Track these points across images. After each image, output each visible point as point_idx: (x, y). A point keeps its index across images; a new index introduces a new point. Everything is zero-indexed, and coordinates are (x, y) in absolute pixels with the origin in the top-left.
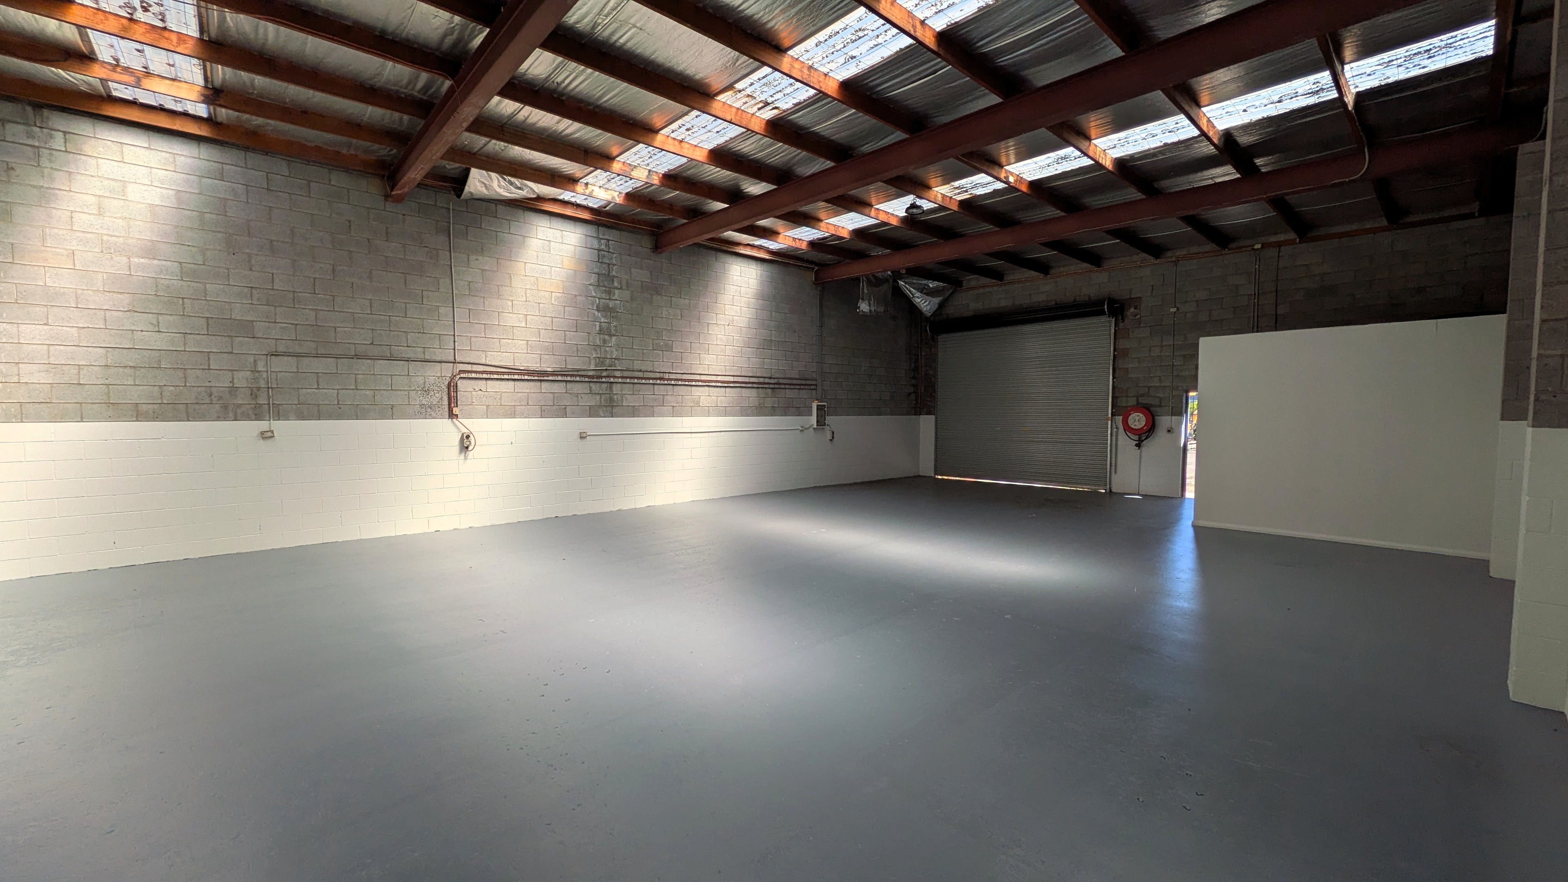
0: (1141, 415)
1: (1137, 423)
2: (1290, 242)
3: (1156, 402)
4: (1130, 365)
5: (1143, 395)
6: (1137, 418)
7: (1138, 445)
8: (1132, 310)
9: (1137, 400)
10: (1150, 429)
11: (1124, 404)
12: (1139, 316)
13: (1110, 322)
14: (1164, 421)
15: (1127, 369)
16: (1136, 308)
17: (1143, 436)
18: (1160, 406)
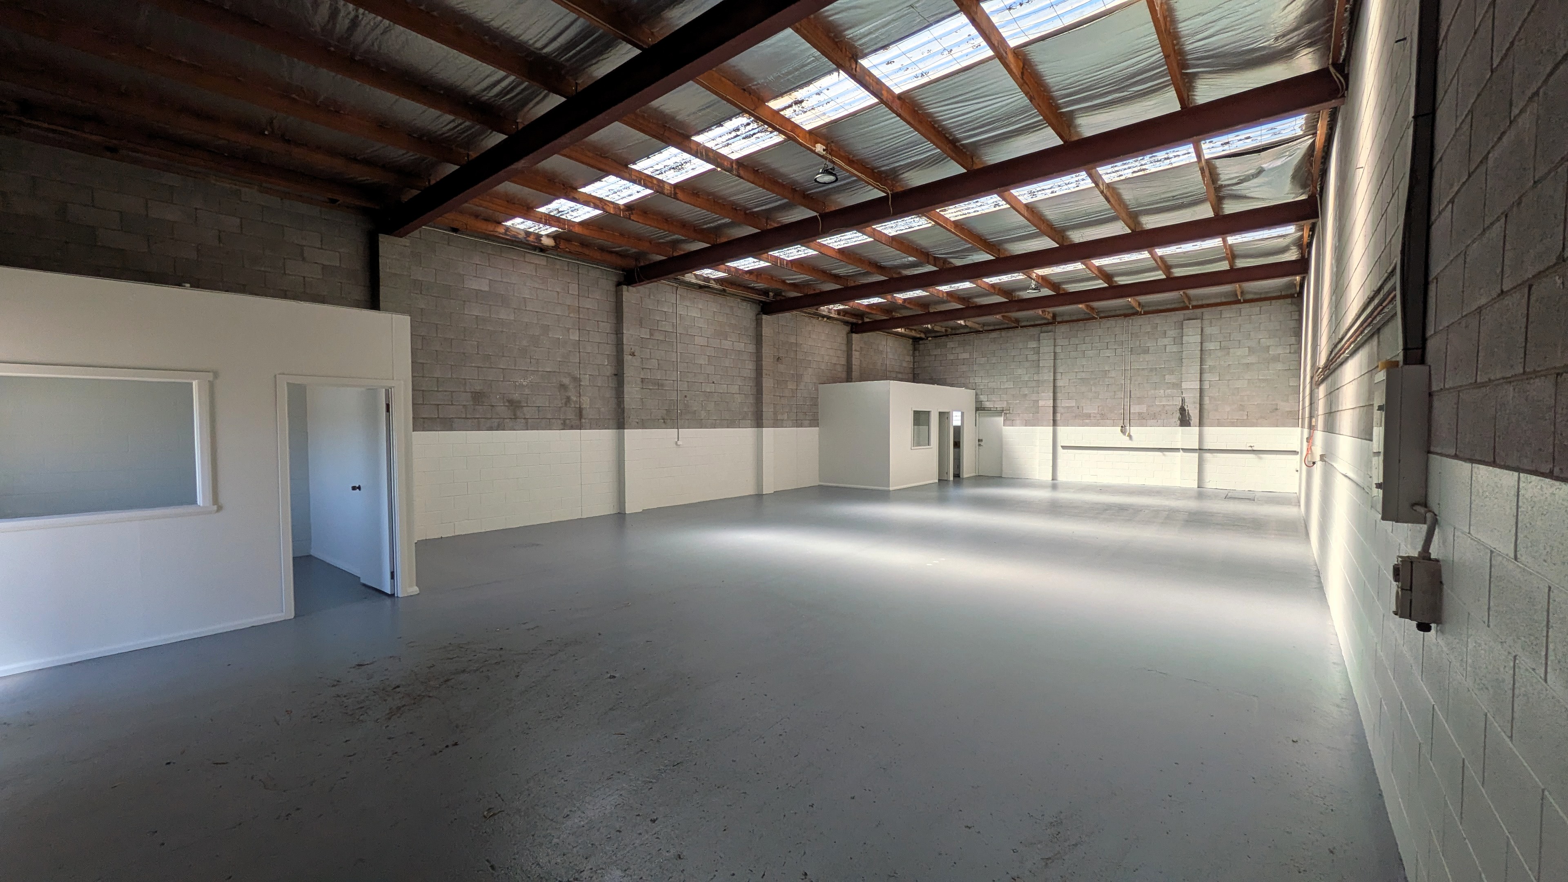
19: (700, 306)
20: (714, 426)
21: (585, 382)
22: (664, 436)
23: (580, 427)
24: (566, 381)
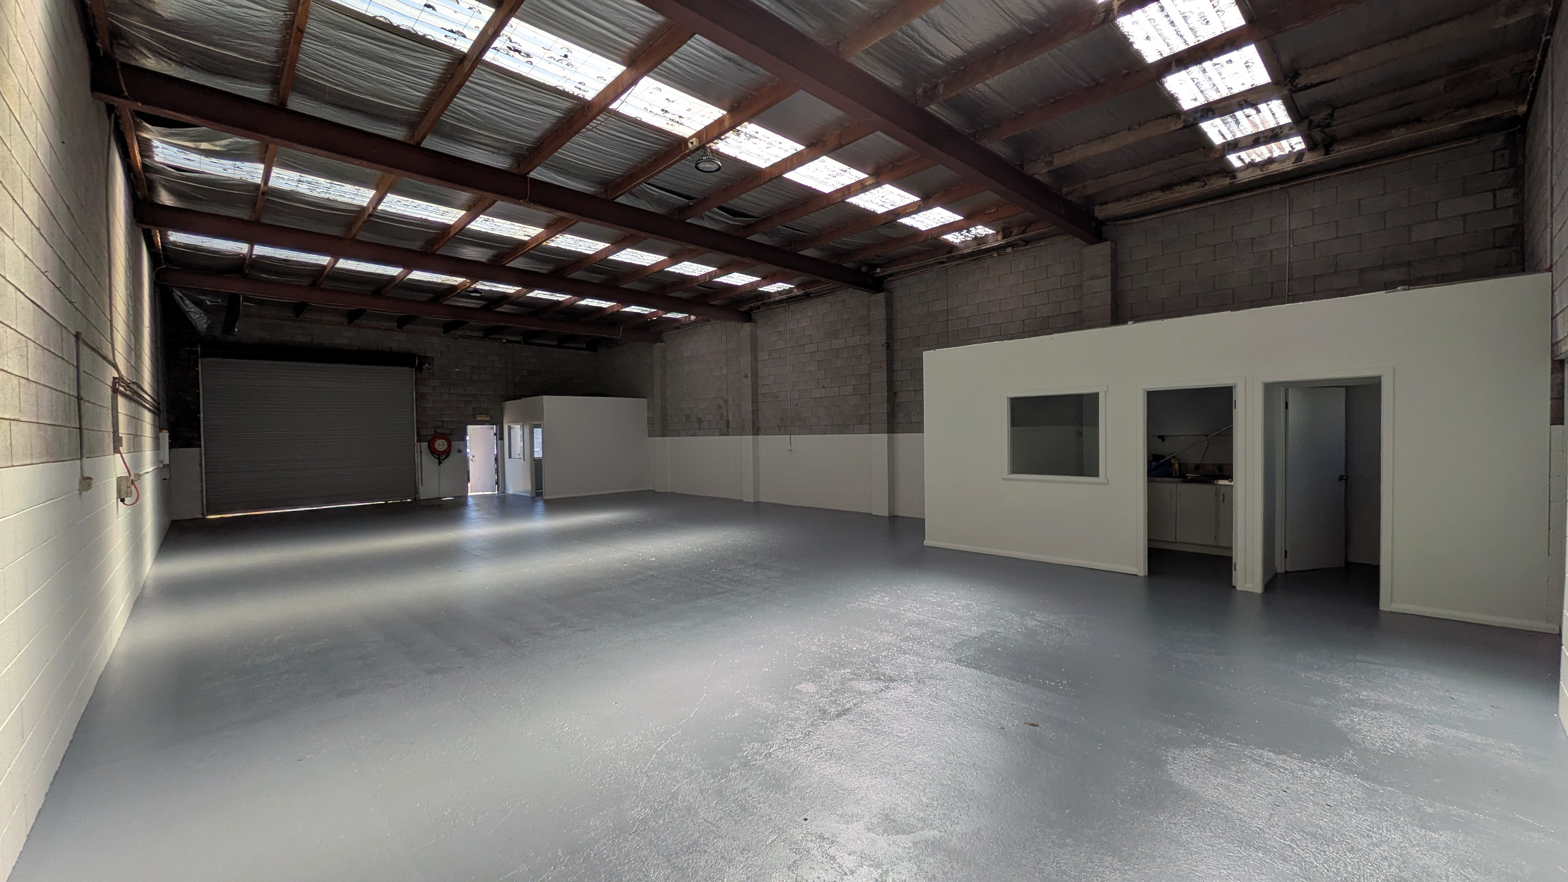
0: (444, 441)
1: (441, 447)
2: (519, 342)
3: (448, 432)
4: (428, 405)
5: (439, 427)
6: (441, 443)
7: (440, 463)
8: (427, 365)
9: (435, 431)
10: (447, 453)
11: (425, 433)
12: (431, 371)
13: (412, 371)
14: (455, 444)
15: (425, 407)
16: (429, 364)
17: (441, 457)
18: (451, 434)
19: (810, 314)
20: (824, 433)
21: (730, 402)
22: (782, 440)
23: (727, 434)
24: (721, 403)
